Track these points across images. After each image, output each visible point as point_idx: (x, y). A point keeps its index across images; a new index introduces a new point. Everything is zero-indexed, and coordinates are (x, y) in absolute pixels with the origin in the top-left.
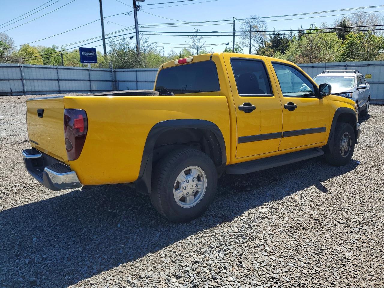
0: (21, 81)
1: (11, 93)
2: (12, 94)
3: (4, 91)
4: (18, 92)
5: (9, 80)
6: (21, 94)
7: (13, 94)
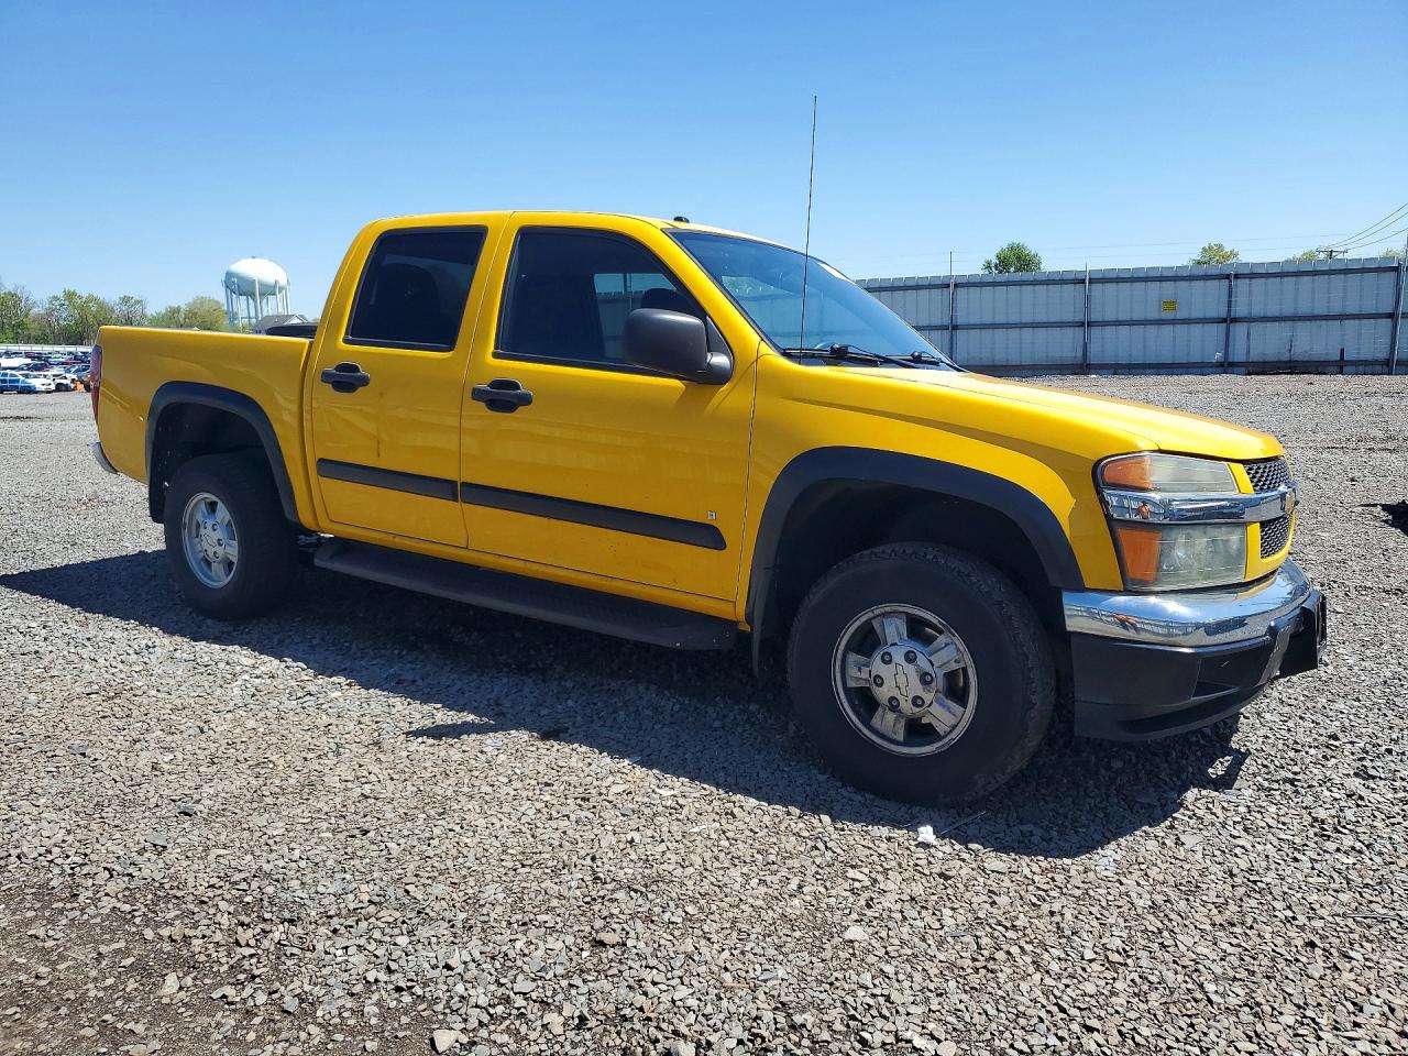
0: (1389, 320)
1: (1340, 366)
2: (1342, 368)
3: (1313, 359)
4: (1365, 363)
5: (1342, 317)
6: (1379, 368)
7: (1345, 369)
